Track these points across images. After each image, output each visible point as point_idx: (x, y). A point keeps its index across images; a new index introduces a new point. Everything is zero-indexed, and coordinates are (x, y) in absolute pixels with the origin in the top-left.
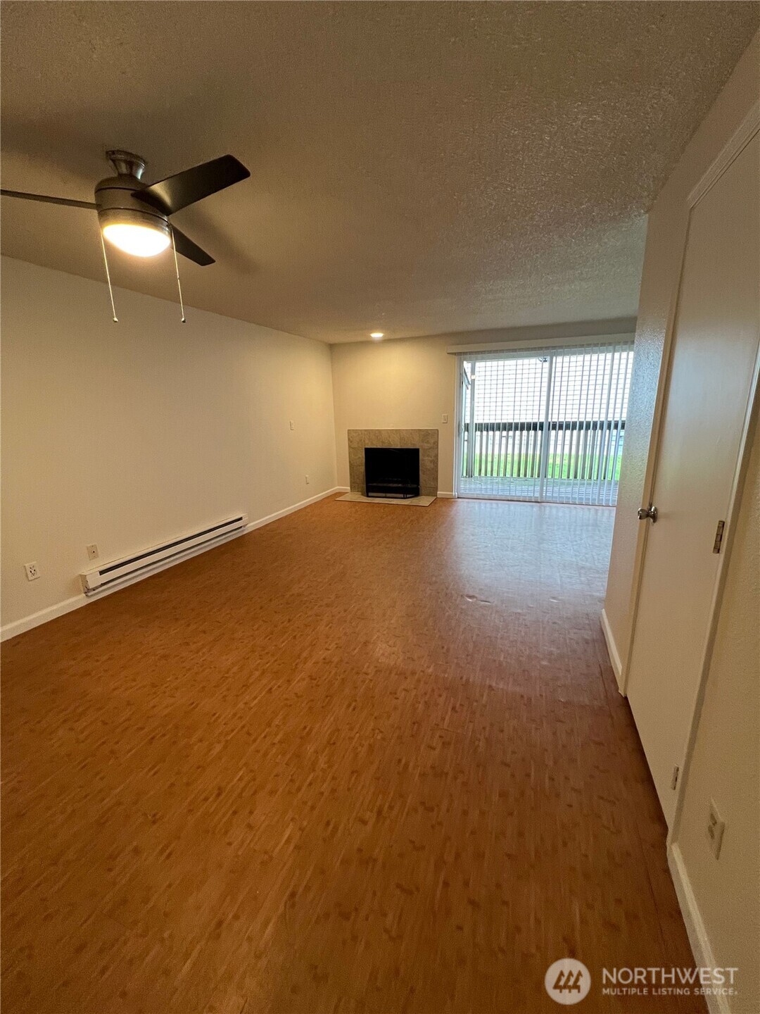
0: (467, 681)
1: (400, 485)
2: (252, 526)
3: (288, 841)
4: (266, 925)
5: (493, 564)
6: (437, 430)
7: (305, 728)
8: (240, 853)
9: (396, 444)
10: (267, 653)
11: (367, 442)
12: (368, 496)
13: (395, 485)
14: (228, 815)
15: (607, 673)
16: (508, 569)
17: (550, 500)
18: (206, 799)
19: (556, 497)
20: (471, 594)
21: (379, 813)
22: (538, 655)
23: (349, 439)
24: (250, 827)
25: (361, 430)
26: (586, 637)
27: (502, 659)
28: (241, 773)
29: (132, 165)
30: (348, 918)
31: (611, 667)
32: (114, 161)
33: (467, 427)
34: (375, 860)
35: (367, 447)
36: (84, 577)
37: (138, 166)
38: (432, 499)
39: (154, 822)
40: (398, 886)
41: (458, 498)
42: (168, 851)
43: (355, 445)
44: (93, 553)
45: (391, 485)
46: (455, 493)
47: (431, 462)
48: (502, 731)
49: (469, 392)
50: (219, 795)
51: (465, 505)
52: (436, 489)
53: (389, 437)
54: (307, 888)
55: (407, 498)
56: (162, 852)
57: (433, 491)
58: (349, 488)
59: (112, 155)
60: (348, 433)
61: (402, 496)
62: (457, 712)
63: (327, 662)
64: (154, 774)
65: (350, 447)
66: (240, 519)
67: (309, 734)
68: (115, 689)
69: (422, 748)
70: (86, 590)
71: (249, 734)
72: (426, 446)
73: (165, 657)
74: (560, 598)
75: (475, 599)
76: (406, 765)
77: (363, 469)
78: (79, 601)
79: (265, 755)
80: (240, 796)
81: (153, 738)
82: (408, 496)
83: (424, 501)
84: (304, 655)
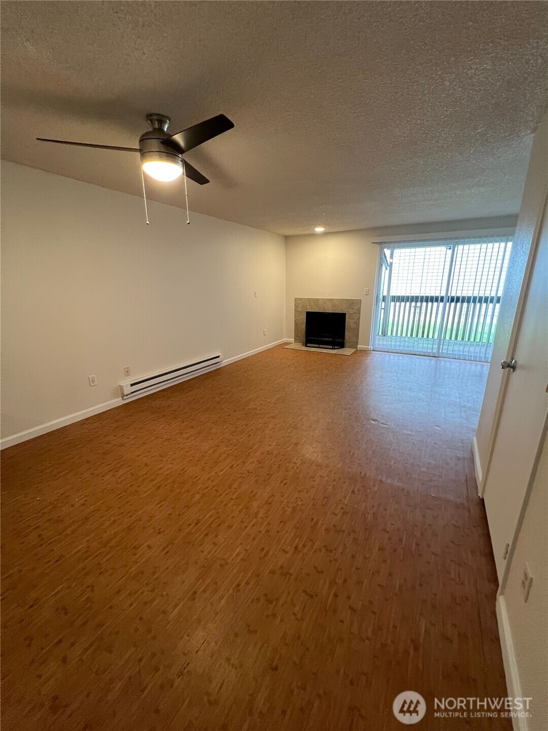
0: (365, 475)
1: (330, 339)
2: (225, 362)
3: (238, 555)
4: (221, 598)
5: (394, 399)
6: (360, 300)
7: (252, 492)
8: (208, 557)
9: (329, 309)
10: (231, 444)
11: (308, 307)
12: (306, 346)
13: (327, 339)
14: (202, 536)
15: (471, 481)
16: (405, 404)
17: (445, 355)
18: (189, 525)
19: (450, 354)
20: (375, 418)
21: (296, 548)
22: (419, 464)
23: (295, 305)
24: (214, 544)
25: (304, 299)
26: (458, 455)
27: (392, 464)
28: (211, 513)
29: (161, 122)
30: (271, 603)
31: (475, 478)
32: (151, 121)
33: (384, 299)
34: (291, 574)
35: (308, 311)
36: (121, 387)
37: (165, 122)
38: (353, 350)
39: (159, 533)
40: (304, 591)
41: (373, 351)
42: (167, 550)
43: (300, 309)
44: (127, 373)
45: (324, 339)
46: (371, 347)
47: (354, 323)
48: (385, 510)
49: (387, 272)
50: (197, 524)
51: (378, 355)
52: (357, 343)
53: (325, 304)
54: (247, 583)
55: (334, 349)
56: (163, 549)
57: (355, 345)
58: (293, 340)
59: (150, 117)
60: (295, 300)
61: (331, 347)
62: (354, 494)
63: (269, 453)
64: (160, 507)
65: (295, 310)
66: (218, 357)
67: (254, 496)
68: (138, 456)
69: (329, 513)
70: (122, 395)
71: (217, 491)
72: (351, 311)
73: (168, 440)
74: (443, 426)
75: (377, 422)
76: (317, 523)
77: (304, 326)
78: (118, 402)
79: (226, 505)
80: (210, 526)
81: (160, 486)
82: (336, 347)
83: (347, 351)
84: (255, 447)
